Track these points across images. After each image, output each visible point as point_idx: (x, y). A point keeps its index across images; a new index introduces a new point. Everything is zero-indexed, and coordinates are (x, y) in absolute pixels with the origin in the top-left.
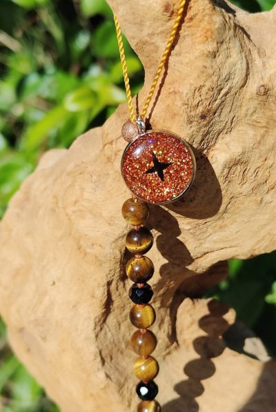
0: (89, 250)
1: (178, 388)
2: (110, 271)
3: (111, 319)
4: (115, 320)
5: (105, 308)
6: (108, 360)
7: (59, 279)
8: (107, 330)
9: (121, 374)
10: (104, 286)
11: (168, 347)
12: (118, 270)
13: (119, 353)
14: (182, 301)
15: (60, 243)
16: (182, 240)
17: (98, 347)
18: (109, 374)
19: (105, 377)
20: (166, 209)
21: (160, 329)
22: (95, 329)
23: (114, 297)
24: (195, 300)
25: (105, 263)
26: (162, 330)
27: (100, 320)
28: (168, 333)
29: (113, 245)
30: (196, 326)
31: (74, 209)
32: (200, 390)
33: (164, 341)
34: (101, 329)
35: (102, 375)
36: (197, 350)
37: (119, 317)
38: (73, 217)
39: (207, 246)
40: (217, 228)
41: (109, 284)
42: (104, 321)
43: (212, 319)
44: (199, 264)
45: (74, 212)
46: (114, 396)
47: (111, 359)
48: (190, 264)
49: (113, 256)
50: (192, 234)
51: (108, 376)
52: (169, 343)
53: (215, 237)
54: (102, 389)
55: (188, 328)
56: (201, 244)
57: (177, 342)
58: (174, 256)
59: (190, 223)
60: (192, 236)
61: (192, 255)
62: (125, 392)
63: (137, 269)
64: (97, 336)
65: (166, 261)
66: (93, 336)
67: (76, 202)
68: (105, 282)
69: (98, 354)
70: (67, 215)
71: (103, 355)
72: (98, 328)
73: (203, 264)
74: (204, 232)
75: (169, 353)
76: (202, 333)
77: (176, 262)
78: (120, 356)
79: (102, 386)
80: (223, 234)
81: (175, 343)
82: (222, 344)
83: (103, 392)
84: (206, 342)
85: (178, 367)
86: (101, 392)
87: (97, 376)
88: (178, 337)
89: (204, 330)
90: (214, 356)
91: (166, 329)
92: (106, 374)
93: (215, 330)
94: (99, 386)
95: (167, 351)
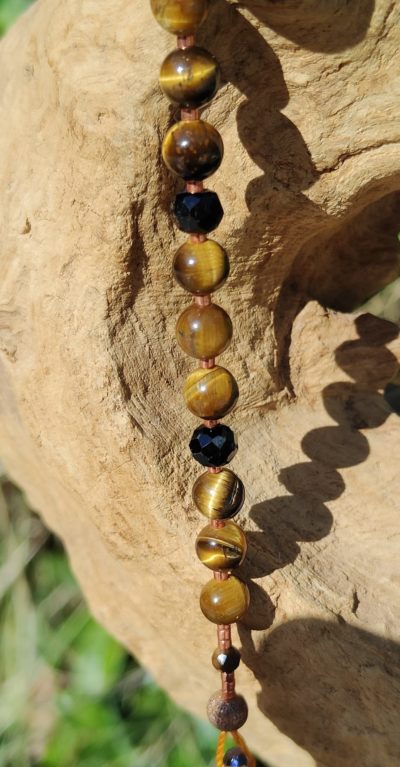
0: (90, 128)
1: (287, 476)
2: (137, 176)
3: (145, 303)
4: (154, 307)
5: (128, 268)
6: (137, 391)
7: (37, 213)
8: (137, 325)
9: (166, 424)
10: (123, 214)
11: (269, 393)
12: (154, 178)
13: (163, 384)
14: (302, 306)
15: (40, 136)
16: (292, 118)
17: (114, 357)
18: (137, 417)
19: (130, 426)
20: (254, 22)
21: (253, 348)
22: (108, 316)
23: (148, 248)
24: (331, 312)
25: (124, 155)
26: (258, 353)
27: (118, 299)
28: (271, 363)
29: (141, 112)
30: (329, 361)
31: (64, 45)
32: (337, 488)
33: (261, 375)
34: (123, 321)
35: (122, 419)
36: (332, 413)
37: (161, 300)
38: (62, 65)
39: (346, 135)
40: (366, 85)
41: (136, 209)
42: (130, 303)
43: (362, 350)
44: (332, 184)
45: (64, 52)
46: (150, 469)
47: (146, 391)
48: (311, 183)
49: (141, 138)
50: (311, 97)
51: (135, 423)
52: (273, 385)
53: (361, 111)
54: (123, 450)
55: (315, 362)
56: (333, 128)
57: (291, 389)
58: (276, 159)
59: (308, 63)
60: (312, 104)
61: (314, 157)
62: (173, 464)
63: (184, 144)
64: (113, 334)
65: (258, 172)
66: (104, 331)
67: (67, 30)
68: (126, 203)
69: (115, 374)
70: (51, 64)
71: (128, 379)
72: (116, 317)
73: (340, 189)
74: (338, 94)
75: (272, 407)
76: (342, 377)
77: (279, 176)
78: (165, 390)
79: (123, 444)
80: (380, 100)
81: (286, 390)
82: (384, 405)
83: (126, 456)
84: (350, 397)
85: (291, 438)
86: (122, 458)
87: (112, 421)
88: (292, 380)
89: (347, 372)
90: (366, 426)
91: (267, 353)
92: (132, 419)
93: (369, 374)
94: (116, 444)
95: (269, 400)
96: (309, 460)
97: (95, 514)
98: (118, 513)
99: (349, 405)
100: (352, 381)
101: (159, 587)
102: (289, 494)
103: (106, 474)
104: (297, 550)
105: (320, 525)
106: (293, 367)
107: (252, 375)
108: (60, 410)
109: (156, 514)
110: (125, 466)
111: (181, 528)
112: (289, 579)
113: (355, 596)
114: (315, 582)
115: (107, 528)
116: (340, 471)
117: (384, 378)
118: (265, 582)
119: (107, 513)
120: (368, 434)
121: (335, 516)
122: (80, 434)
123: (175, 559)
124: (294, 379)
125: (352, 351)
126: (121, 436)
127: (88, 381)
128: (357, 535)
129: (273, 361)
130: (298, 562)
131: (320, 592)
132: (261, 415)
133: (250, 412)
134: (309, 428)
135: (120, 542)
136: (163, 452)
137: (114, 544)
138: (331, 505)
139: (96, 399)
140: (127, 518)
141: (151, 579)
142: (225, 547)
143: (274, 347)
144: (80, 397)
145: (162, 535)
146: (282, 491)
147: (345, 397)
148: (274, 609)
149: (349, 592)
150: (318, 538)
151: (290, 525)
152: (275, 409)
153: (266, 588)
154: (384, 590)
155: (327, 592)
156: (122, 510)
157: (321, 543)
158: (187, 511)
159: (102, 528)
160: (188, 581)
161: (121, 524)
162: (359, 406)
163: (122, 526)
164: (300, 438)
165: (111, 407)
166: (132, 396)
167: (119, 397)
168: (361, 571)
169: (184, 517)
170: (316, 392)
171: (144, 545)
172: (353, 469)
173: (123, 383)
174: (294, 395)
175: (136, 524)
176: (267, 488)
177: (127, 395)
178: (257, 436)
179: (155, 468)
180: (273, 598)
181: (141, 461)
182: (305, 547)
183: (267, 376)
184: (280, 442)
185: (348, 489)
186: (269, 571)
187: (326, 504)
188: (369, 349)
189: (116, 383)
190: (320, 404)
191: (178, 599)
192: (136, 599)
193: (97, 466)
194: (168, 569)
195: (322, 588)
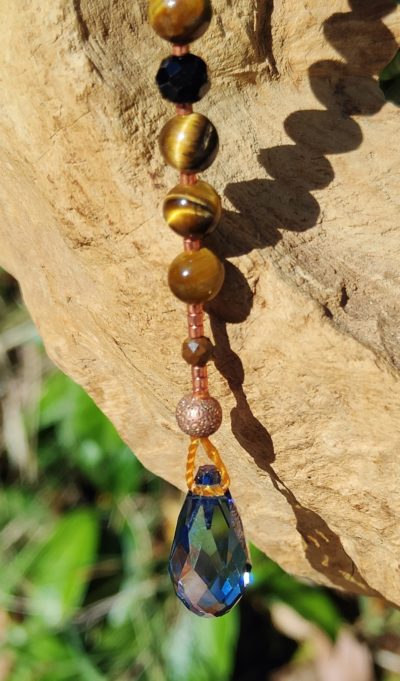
1: (267, 157)
6: (96, 32)
9: (129, 76)
11: (247, 61)
13: (126, 30)
18: (96, 61)
19: (88, 68)
28: (249, 26)
30: (316, 34)
32: (325, 177)
33: (238, 36)
35: (79, 61)
36: (319, 94)
43: (354, 24)
46: (108, 121)
47: (106, 34)
51: (93, 67)
52: (252, 52)
54: (80, 98)
55: (300, 34)
57: (273, 63)
62: (137, 121)
69: (71, 6)
71: (85, 17)
75: (250, 78)
76: (331, 54)
78: (128, 36)
79: (80, 90)
81: (266, 63)
82: (378, 92)
83: (83, 107)
84: (340, 80)
85: (273, 117)
86: (79, 109)
87: (67, 64)
88: (275, 53)
89: (339, 49)
90: (359, 112)
91: (246, 12)
92: (90, 62)
93: (363, 54)
94: (71, 91)
95: (247, 69)
96: (292, 143)
97: (49, 186)
98: (75, 182)
99: (339, 89)
100: (344, 61)
101: (123, 278)
102: (269, 178)
103: (61, 132)
104: (279, 237)
105: (306, 215)
106: (276, 38)
107: (229, 35)
108: (8, 58)
109: (118, 179)
110: (83, 120)
111: (146, 196)
112: (269, 261)
113: (344, 290)
114: (299, 269)
115: (63, 203)
116: (328, 157)
117: (380, 60)
118: (242, 262)
119: (62, 184)
120: (362, 121)
121: (322, 207)
122: (30, 85)
123: (140, 236)
124: (276, 51)
125: (344, 24)
126: (78, 80)
127: (40, 17)
128: (347, 229)
129: (252, 23)
130: (279, 246)
131: (304, 281)
132: (239, 87)
133: (226, 80)
134: (293, 109)
135: (78, 220)
136: (126, 105)
137: (69, 224)
138: (318, 195)
139: (48, 37)
140: (85, 185)
141: (113, 269)
142: (196, 204)
143: (253, 7)
144: (31, 37)
145: (125, 206)
146: (261, 173)
147: (335, 80)
148: (251, 295)
149: (337, 284)
150: (303, 229)
151: (270, 210)
152: (254, 83)
153: (243, 270)
154: (376, 288)
155: (313, 282)
156: (79, 177)
157: (307, 234)
158: (154, 176)
159: (57, 206)
160: (155, 264)
161: (78, 196)
162: (350, 90)
163: (80, 198)
164: (283, 119)
165: (66, 46)
166: (90, 37)
167: (75, 34)
168: (352, 266)
169: (150, 183)
170: (302, 69)
171: (105, 222)
172: (344, 156)
173: (80, 18)
174: (276, 71)
175: (95, 194)
176: (245, 168)
177: (85, 35)
178: (233, 109)
179: (116, 121)
180: (250, 282)
181: (100, 112)
182: (288, 235)
183: (246, 38)
184: (260, 120)
185: (338, 179)
186: (247, 250)
187: (312, 192)
188: (363, 22)
189: (72, 17)
190: (306, 83)
191: (143, 290)
192: (96, 308)
193: (50, 123)
194: (132, 251)
195: (307, 277)
